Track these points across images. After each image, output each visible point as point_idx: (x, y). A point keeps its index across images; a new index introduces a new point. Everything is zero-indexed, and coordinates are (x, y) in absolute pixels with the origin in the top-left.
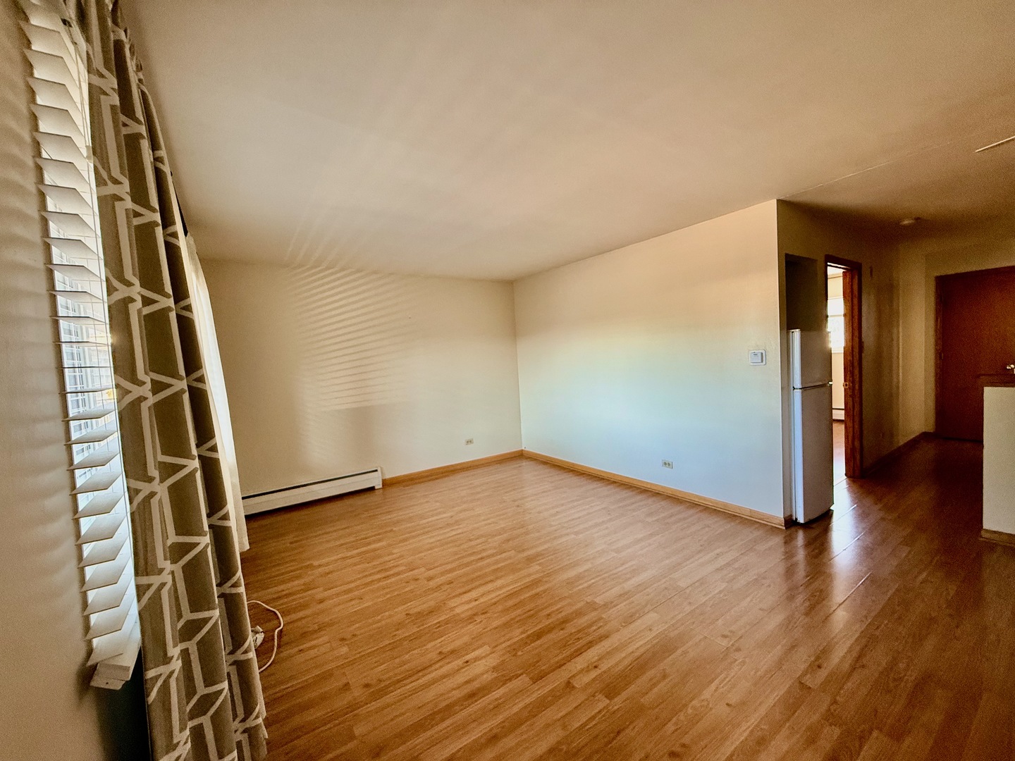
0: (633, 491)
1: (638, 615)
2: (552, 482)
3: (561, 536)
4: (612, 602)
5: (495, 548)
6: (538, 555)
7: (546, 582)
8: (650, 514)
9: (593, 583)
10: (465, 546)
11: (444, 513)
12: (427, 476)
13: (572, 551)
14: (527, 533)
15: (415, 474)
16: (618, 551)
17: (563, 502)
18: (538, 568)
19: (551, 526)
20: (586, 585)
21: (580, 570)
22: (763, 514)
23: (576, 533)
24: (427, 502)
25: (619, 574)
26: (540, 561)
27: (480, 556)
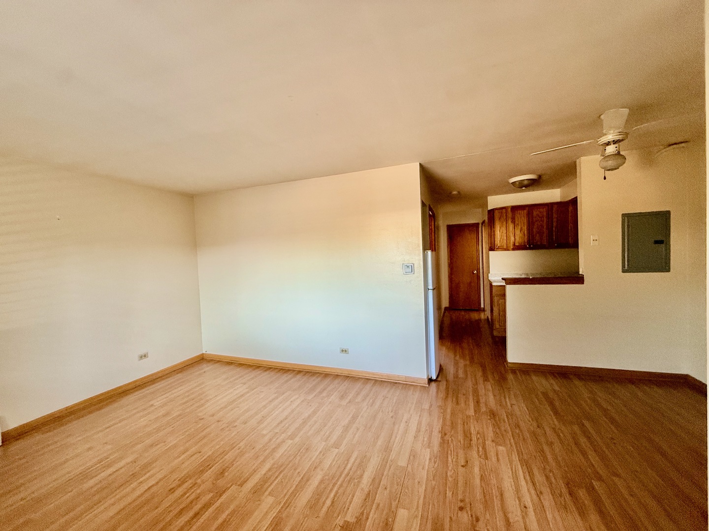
0: (317, 377)
1: (390, 520)
2: (245, 384)
3: (279, 446)
4: (362, 513)
5: (210, 491)
6: (265, 480)
7: (287, 516)
8: (342, 397)
9: (335, 496)
10: (166, 504)
11: (121, 458)
12: (84, 409)
13: (297, 462)
14: (242, 454)
15: (60, 411)
16: (337, 445)
17: (264, 403)
18: (270, 500)
19: (264, 435)
20: (328, 502)
21: (315, 482)
22: (414, 378)
23: (292, 437)
24: (90, 449)
25: (351, 473)
26: (270, 489)
27: (191, 513)
